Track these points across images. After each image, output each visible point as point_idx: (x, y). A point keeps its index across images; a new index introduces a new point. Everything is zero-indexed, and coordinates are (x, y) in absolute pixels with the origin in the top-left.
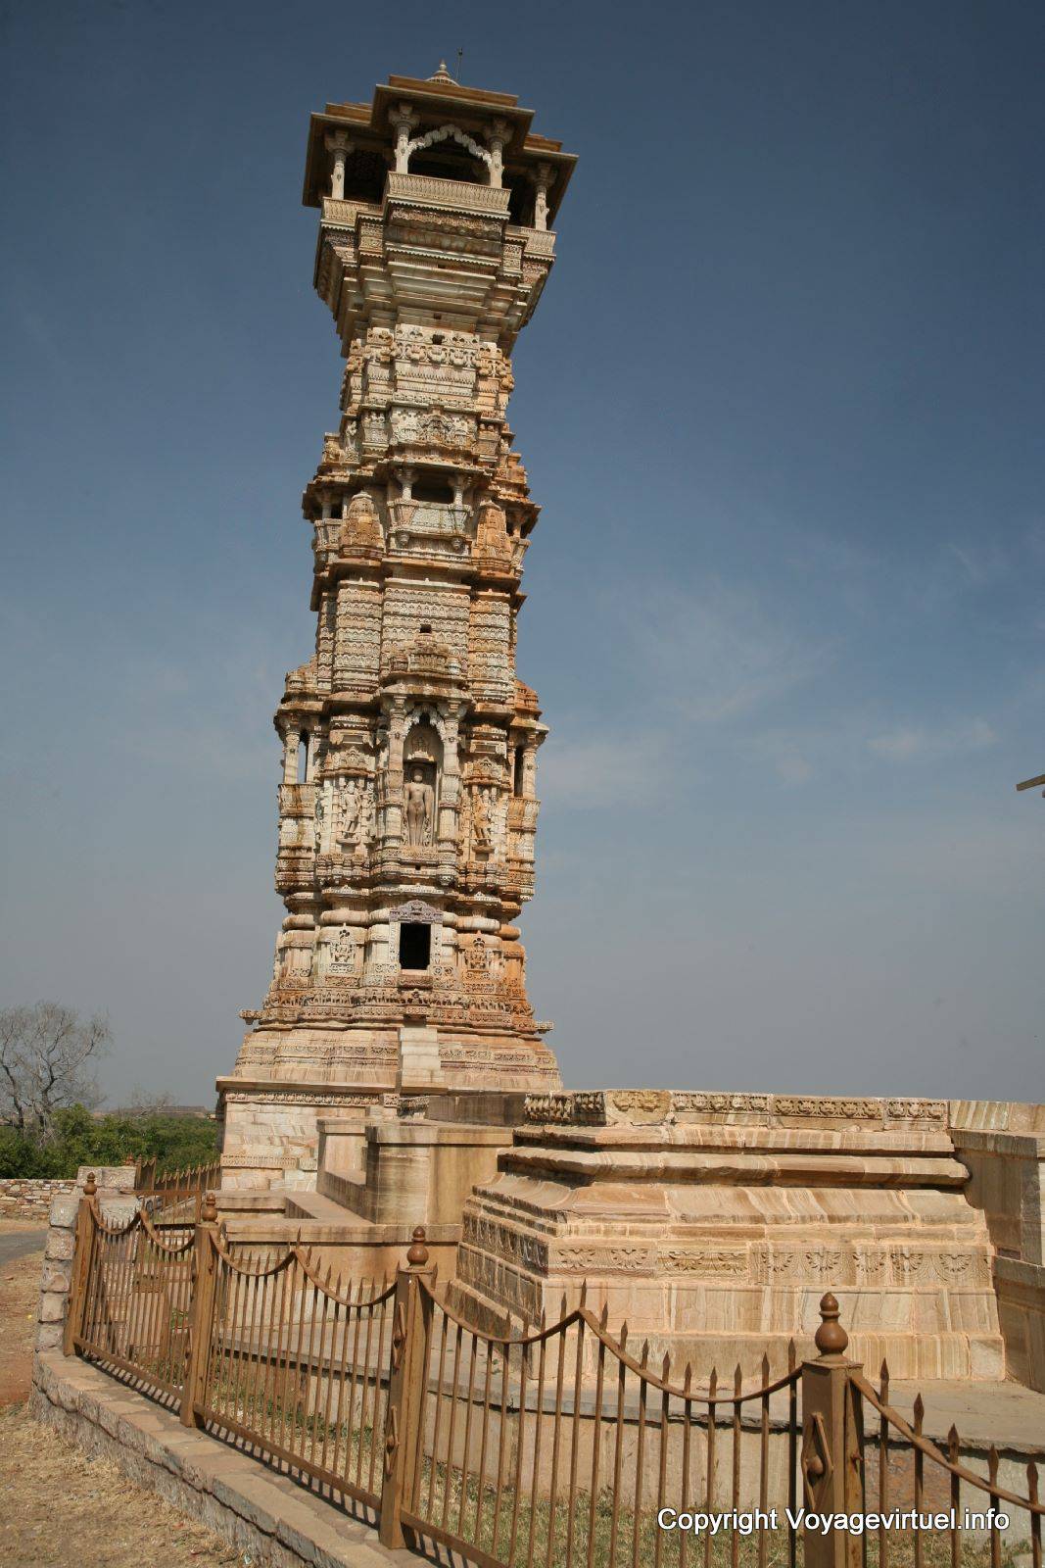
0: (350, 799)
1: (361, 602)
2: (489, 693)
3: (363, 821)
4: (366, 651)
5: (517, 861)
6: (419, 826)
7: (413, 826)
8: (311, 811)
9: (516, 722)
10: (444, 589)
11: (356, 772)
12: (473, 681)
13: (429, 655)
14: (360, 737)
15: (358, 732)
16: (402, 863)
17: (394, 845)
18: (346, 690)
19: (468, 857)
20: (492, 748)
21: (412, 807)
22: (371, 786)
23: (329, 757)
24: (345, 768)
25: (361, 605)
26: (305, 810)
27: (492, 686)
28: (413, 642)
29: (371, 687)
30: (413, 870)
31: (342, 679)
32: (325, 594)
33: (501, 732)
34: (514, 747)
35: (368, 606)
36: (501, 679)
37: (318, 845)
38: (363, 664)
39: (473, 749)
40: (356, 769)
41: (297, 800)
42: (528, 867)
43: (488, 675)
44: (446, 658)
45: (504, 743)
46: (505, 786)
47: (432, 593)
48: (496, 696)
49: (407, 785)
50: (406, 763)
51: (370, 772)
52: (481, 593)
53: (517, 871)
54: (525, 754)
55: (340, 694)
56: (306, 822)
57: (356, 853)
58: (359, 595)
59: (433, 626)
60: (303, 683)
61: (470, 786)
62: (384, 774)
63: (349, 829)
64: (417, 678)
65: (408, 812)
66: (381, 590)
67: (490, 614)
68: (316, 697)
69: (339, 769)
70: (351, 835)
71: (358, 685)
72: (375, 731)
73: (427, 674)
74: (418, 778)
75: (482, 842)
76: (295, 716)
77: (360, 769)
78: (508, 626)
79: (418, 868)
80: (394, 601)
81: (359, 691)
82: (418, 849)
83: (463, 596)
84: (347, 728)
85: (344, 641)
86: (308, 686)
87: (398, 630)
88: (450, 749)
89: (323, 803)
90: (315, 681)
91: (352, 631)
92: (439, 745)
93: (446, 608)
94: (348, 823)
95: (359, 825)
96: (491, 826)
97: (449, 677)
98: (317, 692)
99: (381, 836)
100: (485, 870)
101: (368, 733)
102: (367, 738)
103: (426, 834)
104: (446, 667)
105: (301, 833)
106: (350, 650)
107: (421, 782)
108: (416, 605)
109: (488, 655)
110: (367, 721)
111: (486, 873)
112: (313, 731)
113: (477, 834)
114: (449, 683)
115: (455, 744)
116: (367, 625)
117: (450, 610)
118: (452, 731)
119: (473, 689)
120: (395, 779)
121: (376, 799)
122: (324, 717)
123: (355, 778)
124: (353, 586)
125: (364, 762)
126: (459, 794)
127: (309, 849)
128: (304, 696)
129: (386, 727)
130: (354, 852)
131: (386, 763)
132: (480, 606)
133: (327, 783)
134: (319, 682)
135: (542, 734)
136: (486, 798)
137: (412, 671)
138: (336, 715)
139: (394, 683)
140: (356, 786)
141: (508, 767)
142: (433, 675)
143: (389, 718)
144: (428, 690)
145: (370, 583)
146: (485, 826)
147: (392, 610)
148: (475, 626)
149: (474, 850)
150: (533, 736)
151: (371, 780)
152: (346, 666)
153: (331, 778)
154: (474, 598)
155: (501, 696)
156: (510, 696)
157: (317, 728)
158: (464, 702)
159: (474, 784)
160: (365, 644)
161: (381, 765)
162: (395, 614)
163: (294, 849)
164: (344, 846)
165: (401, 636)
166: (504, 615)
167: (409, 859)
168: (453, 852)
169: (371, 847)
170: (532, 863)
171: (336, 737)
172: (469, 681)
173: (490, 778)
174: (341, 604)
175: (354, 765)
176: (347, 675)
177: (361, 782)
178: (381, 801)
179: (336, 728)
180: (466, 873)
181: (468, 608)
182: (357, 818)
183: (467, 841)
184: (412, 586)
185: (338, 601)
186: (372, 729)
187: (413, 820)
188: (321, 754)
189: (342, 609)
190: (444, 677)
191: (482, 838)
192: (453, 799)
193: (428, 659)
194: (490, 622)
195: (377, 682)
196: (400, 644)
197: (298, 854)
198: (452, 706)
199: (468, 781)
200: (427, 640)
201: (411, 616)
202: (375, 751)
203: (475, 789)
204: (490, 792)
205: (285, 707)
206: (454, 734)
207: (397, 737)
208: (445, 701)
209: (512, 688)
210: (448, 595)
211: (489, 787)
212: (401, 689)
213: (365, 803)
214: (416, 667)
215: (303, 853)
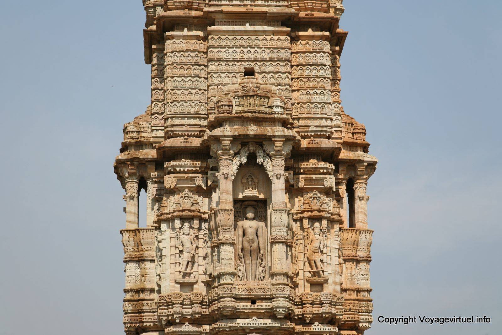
0: (186, 239)
1: (187, 51)
2: (315, 129)
3: (201, 261)
4: (194, 98)
5: (354, 291)
6: (254, 262)
7: (248, 262)
8: (152, 254)
9: (344, 154)
10: (264, 32)
11: (190, 213)
12: (299, 119)
13: (253, 96)
14: (193, 180)
15: (190, 175)
16: (238, 299)
17: (229, 281)
18: (178, 136)
19: (303, 289)
20: (321, 181)
21: (246, 244)
22: (205, 226)
23: (165, 202)
24: (179, 211)
25: (186, 54)
26: (146, 254)
27: (317, 122)
28: (238, 85)
29: (200, 131)
30: (248, 304)
31: (172, 126)
32: (154, 47)
33: (328, 165)
34: (344, 179)
35: (193, 54)
36: (326, 114)
37: (159, 286)
38: (192, 111)
39: (302, 184)
40: (190, 211)
41: (139, 244)
42: (364, 295)
43: (313, 111)
44: (269, 98)
45: (332, 177)
46: (336, 217)
47: (253, 38)
48: (321, 131)
49: (240, 223)
50: (236, 201)
51: (204, 213)
52: (301, 33)
53: (354, 300)
54: (356, 186)
55: (172, 140)
56: (148, 264)
57: (195, 291)
58: (184, 45)
59: (256, 69)
60: (139, 132)
61: (301, 220)
62: (215, 214)
63: (186, 269)
64: (242, 120)
65: (242, 249)
66: (205, 39)
67: (311, 53)
68: (151, 145)
69: (174, 211)
70: (190, 274)
71: (187, 131)
72: (207, 174)
73: (250, 115)
74: (250, 215)
75: (315, 274)
76: (132, 164)
77: (194, 211)
78: (329, 63)
79: (254, 302)
80: (217, 48)
81: (188, 136)
82: (253, 284)
83: (283, 38)
84: (180, 172)
85: (172, 90)
86: (143, 135)
87: (223, 75)
88: (278, 185)
89: (161, 245)
90: (149, 130)
91: (179, 79)
92: (268, 182)
93: (268, 51)
94: (186, 263)
95: (196, 264)
96: (324, 257)
97: (272, 116)
98: (151, 140)
99: (216, 274)
100: (321, 301)
101: (200, 175)
102: (199, 180)
103: (261, 269)
104: (270, 107)
105: (144, 275)
106: (179, 98)
107: (254, 219)
108: (238, 50)
109: (312, 92)
110: (198, 164)
111: (321, 303)
112: (150, 178)
113: (311, 266)
114: (273, 121)
115: (282, 181)
116: (194, 73)
117: (272, 51)
118: (278, 168)
119: (298, 127)
120: (226, 219)
121: (211, 238)
122: (158, 164)
123: (190, 219)
124: (178, 37)
125: (197, 204)
126: (289, 228)
127: (152, 291)
128: (139, 145)
129: (216, 169)
130: (192, 290)
131: (218, 204)
132: (300, 46)
133: (164, 226)
134: (153, 130)
135: (372, 166)
136: (317, 230)
137: (236, 113)
138: (169, 161)
139: (221, 126)
140: (191, 227)
141: (339, 199)
142: (257, 115)
143: (217, 159)
144: (253, 130)
145: (194, 33)
146: (317, 257)
147: (216, 57)
148: (297, 66)
149: (308, 281)
150: (362, 168)
151: (205, 221)
152: (176, 113)
153: (167, 221)
154: (294, 39)
155: (326, 131)
156: (336, 131)
157: (154, 174)
158: (288, 139)
159: (305, 218)
160: (193, 91)
161: (214, 205)
162: (219, 60)
163: (138, 291)
164: (183, 285)
165: (226, 81)
166: (324, 52)
167: (243, 294)
168: (288, 285)
169: (208, 285)
170: (369, 291)
171: (170, 181)
172: (294, 119)
173: (319, 211)
174: (168, 54)
175: (188, 207)
176: (177, 122)
177: (196, 223)
178: (215, 240)
179: (169, 173)
180: (302, 304)
181: (289, 49)
182: (193, 257)
183: (301, 273)
184: (234, 32)
185: (165, 52)
186: (203, 172)
187: (248, 257)
188: (158, 199)
189: (169, 59)
190: (268, 116)
191: (315, 270)
192: (283, 233)
193: (252, 101)
194: (312, 61)
195: (205, 126)
196: (226, 88)
197: (141, 296)
198: (277, 144)
199: (299, 216)
200: (250, 83)
201: (234, 60)
202: (207, 192)
203: (306, 222)
204: (321, 224)
205: (123, 156)
206: (281, 171)
207: (226, 177)
208: (270, 139)
209: (338, 123)
210: (268, 38)
211: (319, 219)
212: (228, 131)
213: (201, 243)
214: (240, 109)
215: (147, 296)
